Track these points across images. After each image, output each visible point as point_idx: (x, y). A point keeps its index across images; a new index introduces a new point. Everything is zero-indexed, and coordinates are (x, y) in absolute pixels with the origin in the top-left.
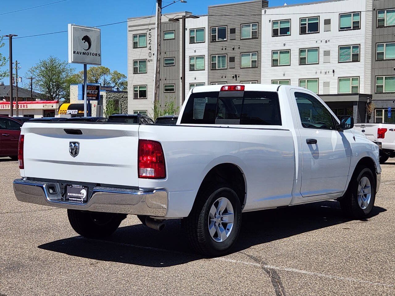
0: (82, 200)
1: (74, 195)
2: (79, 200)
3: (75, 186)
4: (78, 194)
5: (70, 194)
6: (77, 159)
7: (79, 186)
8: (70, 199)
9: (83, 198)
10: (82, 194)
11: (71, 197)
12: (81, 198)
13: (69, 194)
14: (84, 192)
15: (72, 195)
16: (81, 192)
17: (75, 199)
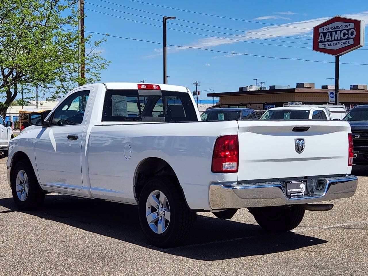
0: (303, 194)
1: (294, 190)
2: (300, 194)
3: (294, 182)
4: (298, 189)
5: (291, 191)
6: (302, 155)
7: (298, 181)
8: (291, 195)
9: (303, 191)
10: (301, 188)
11: (292, 193)
12: (302, 193)
13: (289, 191)
14: (303, 186)
15: (292, 191)
16: (300, 186)
17: (297, 194)
